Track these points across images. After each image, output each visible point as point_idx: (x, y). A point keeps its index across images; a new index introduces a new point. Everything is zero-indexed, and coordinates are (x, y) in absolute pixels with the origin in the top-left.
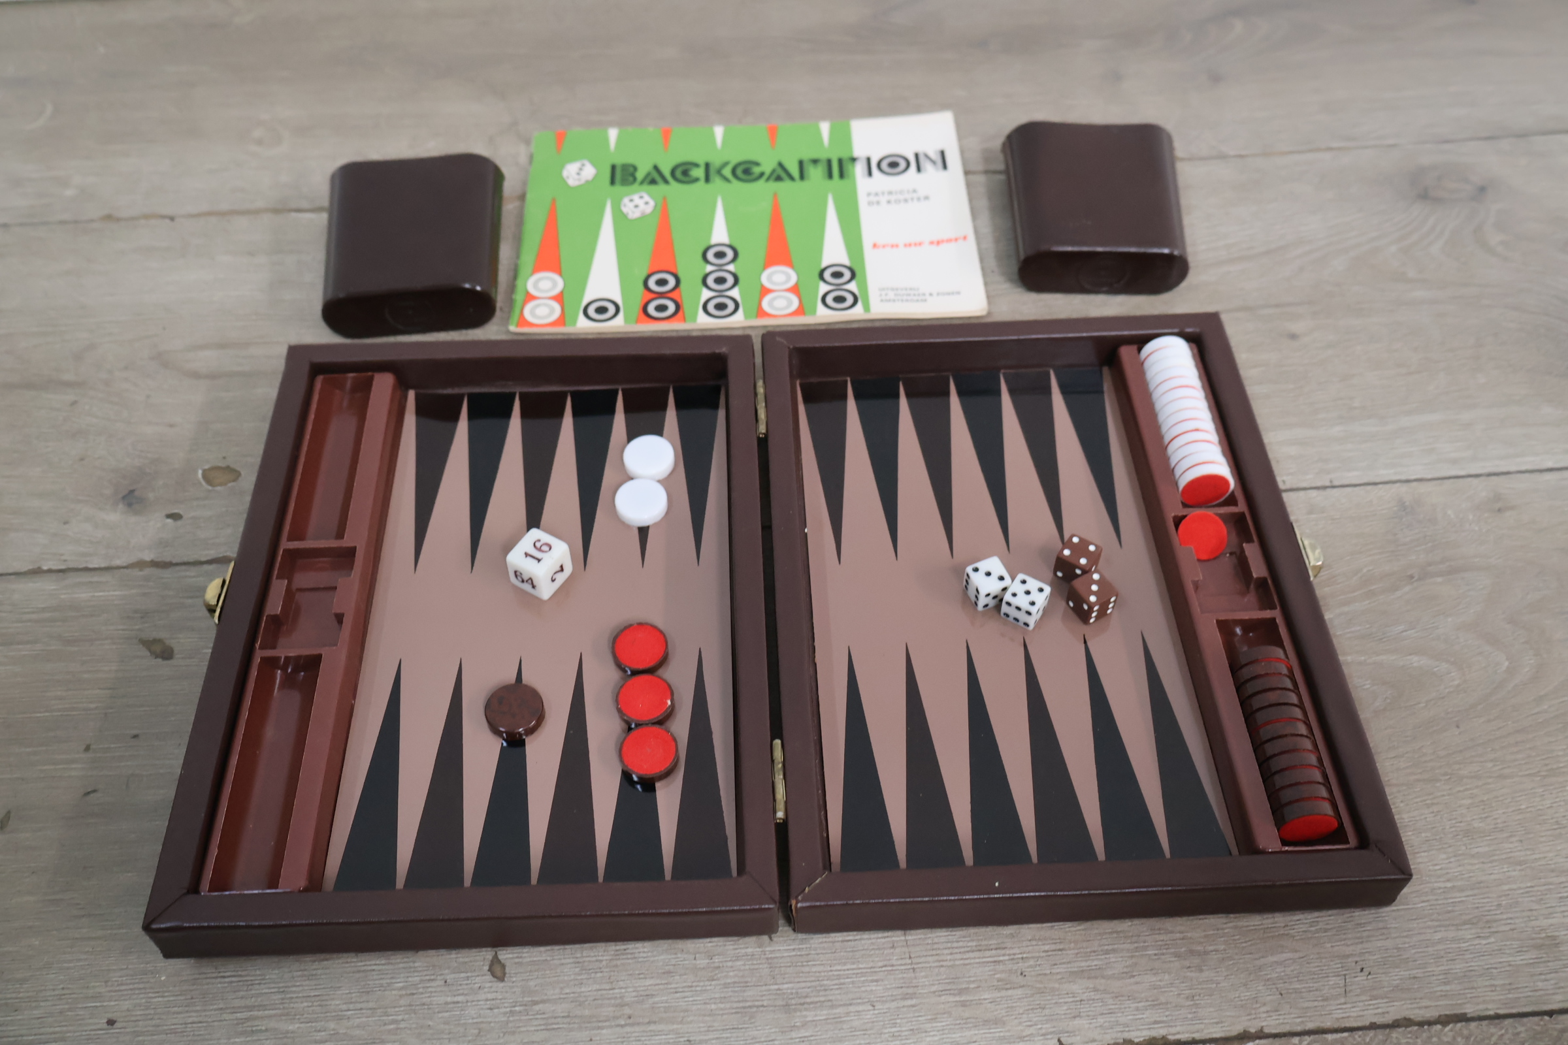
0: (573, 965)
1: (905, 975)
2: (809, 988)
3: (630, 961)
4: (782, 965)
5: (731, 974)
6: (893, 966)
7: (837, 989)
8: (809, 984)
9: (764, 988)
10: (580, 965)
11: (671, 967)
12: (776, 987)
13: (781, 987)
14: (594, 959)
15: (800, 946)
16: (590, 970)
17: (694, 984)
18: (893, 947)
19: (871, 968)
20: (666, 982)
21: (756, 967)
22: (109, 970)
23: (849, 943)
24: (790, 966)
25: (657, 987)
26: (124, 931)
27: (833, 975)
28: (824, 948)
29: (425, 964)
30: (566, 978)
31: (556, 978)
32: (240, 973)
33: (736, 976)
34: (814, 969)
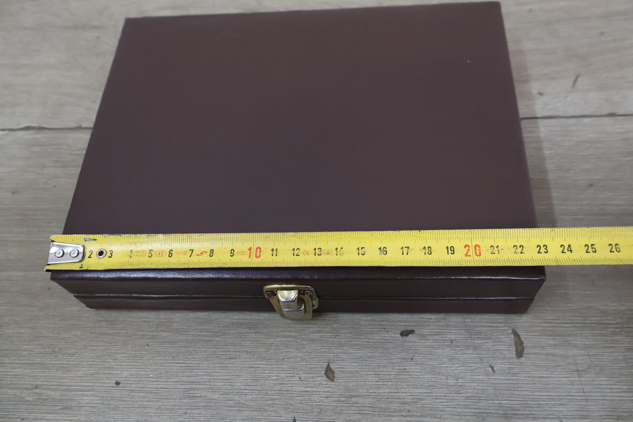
0: (374, 376)
1: (581, 403)
2: (519, 404)
3: (408, 377)
4: (502, 388)
5: (470, 391)
6: (572, 396)
7: (537, 407)
8: (519, 402)
9: (491, 402)
10: (378, 376)
11: (433, 383)
12: (498, 402)
13: (501, 402)
14: (386, 373)
15: (513, 378)
16: (384, 379)
17: (447, 395)
18: (572, 384)
19: (559, 396)
20: (430, 392)
21: (485, 388)
22: (116, 353)
23: (544, 379)
24: (506, 390)
25: (425, 394)
26: (124, 331)
27: (535, 398)
28: (527, 381)
29: (289, 367)
30: (370, 383)
31: (364, 383)
32: (186, 362)
33: (473, 392)
34: (522, 393)
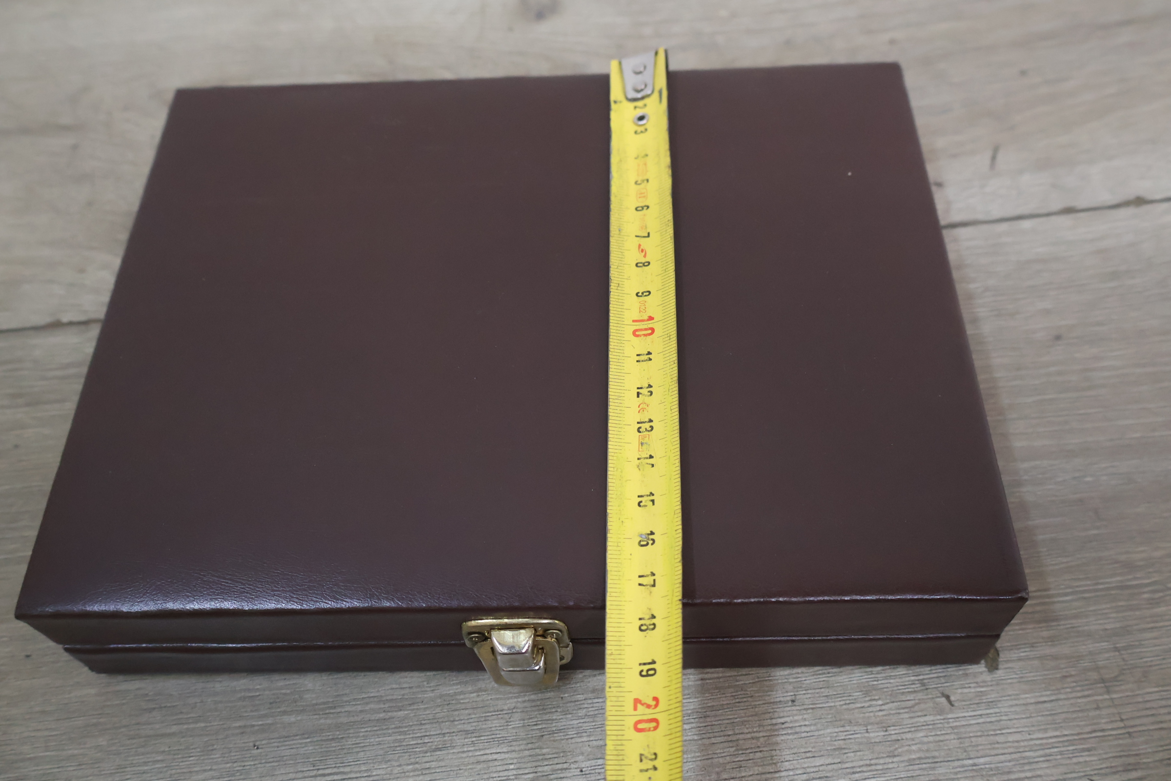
0: (726, 744)
1: (1121, 742)
2: (1010, 761)
3: (791, 737)
4: (971, 735)
5: (914, 748)
6: (1103, 730)
7: (1044, 761)
8: (1008, 757)
9: (957, 763)
10: (734, 744)
11: (841, 742)
12: (970, 762)
13: (976, 761)
14: (749, 736)
15: (988, 711)
16: (746, 749)
17: (873, 762)
18: (1098, 708)
19: (1078, 734)
20: (839, 760)
21: (942, 738)
22: (190, 772)
23: (1046, 705)
24: (980, 736)
25: (830, 767)
26: (203, 725)
27: (1036, 745)
28: (1016, 713)
29: (554, 751)
30: (721, 760)
31: (710, 761)
32: (342, 770)
33: (920, 750)
34: (1011, 738)
